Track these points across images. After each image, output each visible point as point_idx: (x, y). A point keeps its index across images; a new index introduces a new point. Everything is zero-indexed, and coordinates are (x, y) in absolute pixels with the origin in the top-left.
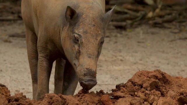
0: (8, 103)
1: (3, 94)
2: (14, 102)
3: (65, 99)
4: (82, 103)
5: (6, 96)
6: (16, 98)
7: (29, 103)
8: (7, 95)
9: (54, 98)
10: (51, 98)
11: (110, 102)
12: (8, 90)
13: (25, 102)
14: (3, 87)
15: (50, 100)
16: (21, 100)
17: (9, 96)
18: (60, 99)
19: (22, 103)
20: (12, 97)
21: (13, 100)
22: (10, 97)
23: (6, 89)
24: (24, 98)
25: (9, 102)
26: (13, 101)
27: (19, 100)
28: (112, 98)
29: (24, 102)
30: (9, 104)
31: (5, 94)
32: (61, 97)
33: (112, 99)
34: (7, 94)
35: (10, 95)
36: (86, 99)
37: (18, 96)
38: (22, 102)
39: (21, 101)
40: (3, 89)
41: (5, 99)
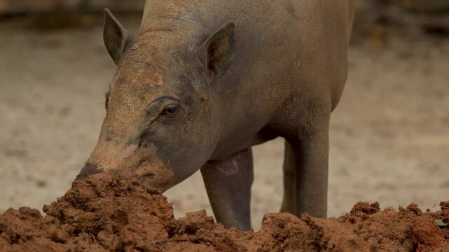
0: (169, 238)
1: (156, 215)
2: (185, 236)
3: (319, 229)
4: (366, 239)
5: (163, 219)
6: (189, 224)
7: (223, 238)
8: (164, 215)
9: (289, 226)
10: (281, 226)
11: (439, 237)
12: (166, 202)
13: (213, 236)
14: (154, 196)
15: (277, 230)
16: (202, 229)
17: (169, 219)
18: (306, 229)
19: (206, 238)
20: (178, 222)
21: (180, 231)
22: (172, 221)
23: (161, 201)
24: (210, 225)
25: (171, 235)
26: (182, 234)
27: (195, 231)
28: (443, 224)
29: (210, 236)
30: (171, 239)
31: (159, 214)
32: (308, 222)
33: (441, 227)
34: (166, 214)
35: (173, 217)
36: (373, 227)
37: (194, 220)
38: (206, 235)
39: (201, 232)
40: (154, 199)
41: (159, 226)
